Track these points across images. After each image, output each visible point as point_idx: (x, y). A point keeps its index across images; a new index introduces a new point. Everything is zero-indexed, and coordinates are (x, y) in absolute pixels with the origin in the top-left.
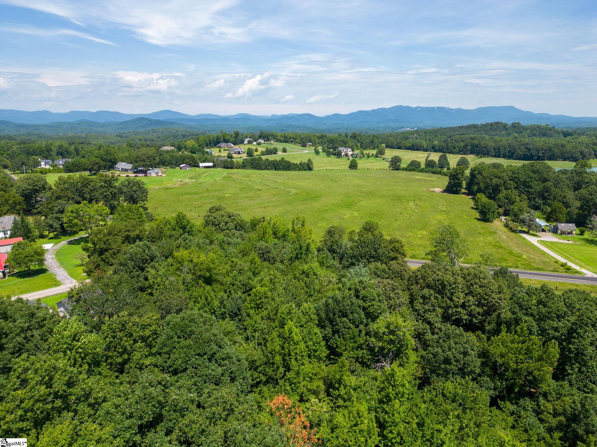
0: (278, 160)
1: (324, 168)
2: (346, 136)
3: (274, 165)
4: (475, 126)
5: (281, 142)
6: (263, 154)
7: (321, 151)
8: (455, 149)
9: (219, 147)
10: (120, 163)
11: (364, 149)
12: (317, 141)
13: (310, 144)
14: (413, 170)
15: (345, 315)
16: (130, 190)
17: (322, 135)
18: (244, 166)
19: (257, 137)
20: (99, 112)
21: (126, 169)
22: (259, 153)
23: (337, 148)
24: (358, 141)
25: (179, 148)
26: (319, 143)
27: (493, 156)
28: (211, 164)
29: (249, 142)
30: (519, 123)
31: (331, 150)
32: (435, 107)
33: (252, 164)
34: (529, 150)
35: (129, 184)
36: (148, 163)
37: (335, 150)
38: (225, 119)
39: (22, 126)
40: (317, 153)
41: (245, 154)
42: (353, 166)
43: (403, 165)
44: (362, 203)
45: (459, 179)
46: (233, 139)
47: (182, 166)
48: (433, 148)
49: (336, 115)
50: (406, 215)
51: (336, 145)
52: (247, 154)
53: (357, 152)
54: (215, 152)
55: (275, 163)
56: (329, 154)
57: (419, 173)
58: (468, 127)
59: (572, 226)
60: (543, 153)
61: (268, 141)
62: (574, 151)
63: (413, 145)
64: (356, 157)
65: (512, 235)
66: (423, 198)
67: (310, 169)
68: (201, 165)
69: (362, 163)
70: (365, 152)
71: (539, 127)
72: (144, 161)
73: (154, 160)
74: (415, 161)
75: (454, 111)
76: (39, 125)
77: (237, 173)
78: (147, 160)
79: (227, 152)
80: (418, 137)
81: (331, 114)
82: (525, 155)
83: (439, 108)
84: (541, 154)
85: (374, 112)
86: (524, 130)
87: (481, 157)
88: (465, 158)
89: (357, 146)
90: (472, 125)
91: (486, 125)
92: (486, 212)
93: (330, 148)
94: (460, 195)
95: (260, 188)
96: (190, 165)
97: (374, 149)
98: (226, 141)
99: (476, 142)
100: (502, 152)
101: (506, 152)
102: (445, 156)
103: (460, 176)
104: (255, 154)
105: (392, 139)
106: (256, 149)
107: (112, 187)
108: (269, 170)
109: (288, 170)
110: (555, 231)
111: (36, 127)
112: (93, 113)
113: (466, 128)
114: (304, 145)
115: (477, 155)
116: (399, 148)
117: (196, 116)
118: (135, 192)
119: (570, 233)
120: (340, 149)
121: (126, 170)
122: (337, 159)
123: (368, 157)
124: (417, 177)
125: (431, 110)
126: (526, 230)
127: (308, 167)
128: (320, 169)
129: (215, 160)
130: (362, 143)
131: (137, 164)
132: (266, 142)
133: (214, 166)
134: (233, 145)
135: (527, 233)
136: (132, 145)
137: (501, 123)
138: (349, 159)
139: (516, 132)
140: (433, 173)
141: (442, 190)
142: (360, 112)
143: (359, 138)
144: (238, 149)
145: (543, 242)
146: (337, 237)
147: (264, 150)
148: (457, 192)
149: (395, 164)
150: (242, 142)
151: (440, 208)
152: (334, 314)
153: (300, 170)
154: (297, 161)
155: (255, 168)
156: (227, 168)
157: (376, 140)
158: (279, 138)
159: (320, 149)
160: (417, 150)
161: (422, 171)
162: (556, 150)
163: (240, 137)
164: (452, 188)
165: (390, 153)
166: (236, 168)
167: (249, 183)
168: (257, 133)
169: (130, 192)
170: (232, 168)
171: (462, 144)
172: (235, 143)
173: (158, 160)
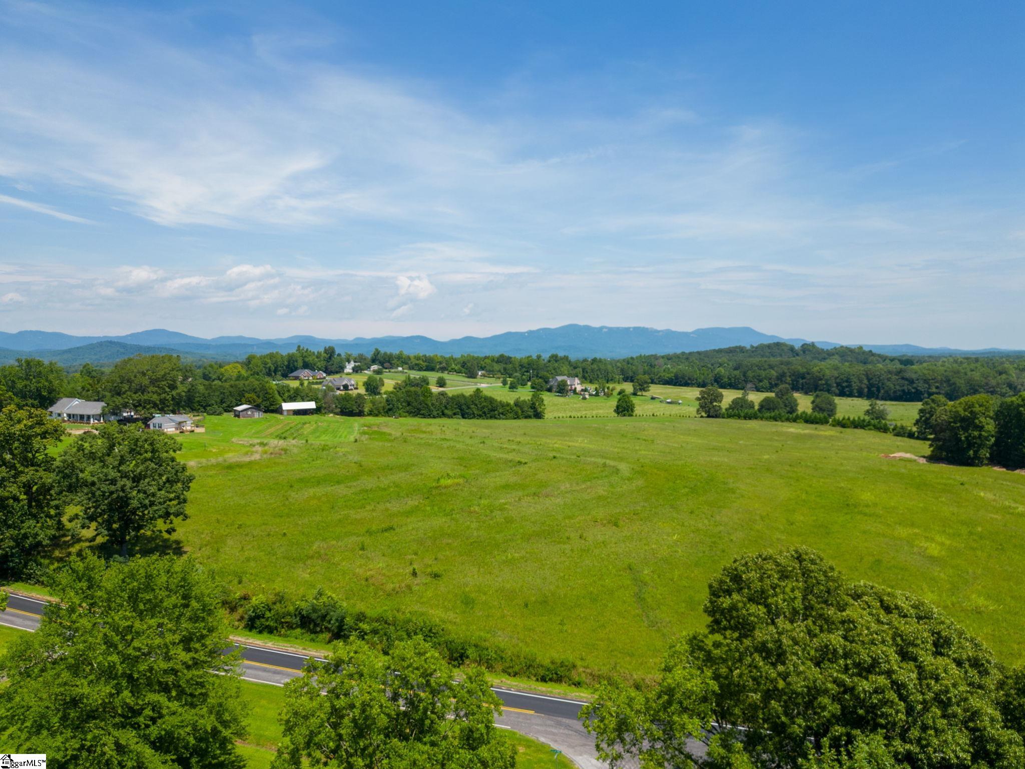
0: (467, 394)
3: (460, 407)
5: (424, 370)
8: (761, 381)
9: (296, 378)
10: (65, 400)
12: (496, 367)
13: (483, 372)
16: (113, 474)
18: (389, 410)
20: (21, 334)
21: (82, 417)
26: (500, 371)
28: (312, 405)
32: (630, 328)
33: (409, 404)
34: (911, 382)
35: (111, 447)
36: (155, 397)
38: (269, 344)
42: (626, 409)
46: (323, 364)
47: (240, 408)
55: (461, 401)
56: (539, 389)
58: (732, 351)
61: (392, 368)
63: (676, 377)
64: (597, 395)
67: (538, 415)
68: (286, 406)
72: (142, 390)
73: (173, 387)
74: (742, 399)
78: (151, 389)
82: (903, 391)
85: (533, 335)
91: (760, 348)
96: (258, 406)
98: (306, 367)
100: (855, 386)
101: (863, 386)
107: (32, 463)
108: (449, 417)
109: (491, 417)
112: (11, 336)
118: (137, 479)
121: (83, 419)
125: (625, 331)
127: (533, 410)
129: (320, 396)
131: (119, 400)
133: (317, 411)
134: (324, 375)
136: (94, 374)
137: (785, 345)
138: (584, 399)
144: (342, 380)
147: (397, 381)
149: (711, 404)
150: (340, 370)
153: (517, 417)
155: (417, 412)
156: (351, 414)
160: (686, 384)
163: (336, 359)
166: (371, 414)
168: (369, 355)
169: (113, 482)
170: (360, 414)
171: (774, 373)
172: (329, 372)
173: (182, 389)
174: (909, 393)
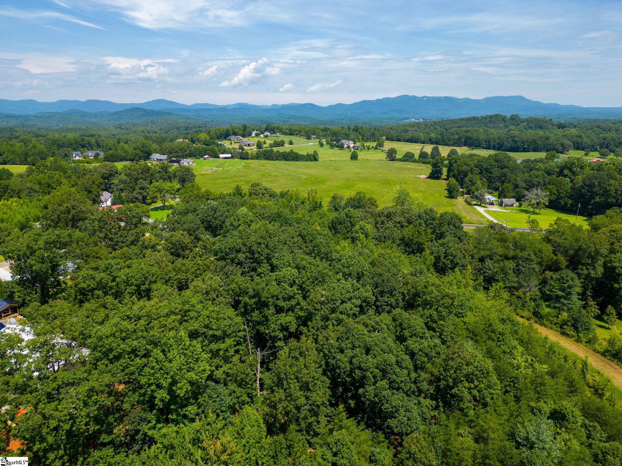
0: (287, 151)
1: (328, 159)
2: (349, 129)
3: (284, 156)
4: (475, 119)
5: (287, 134)
6: (271, 146)
7: (324, 143)
9: (230, 140)
10: (155, 154)
11: (366, 141)
12: (321, 134)
13: (315, 136)
14: (407, 161)
15: (341, 224)
16: (183, 174)
17: (326, 128)
18: (257, 157)
19: (263, 130)
20: (88, 102)
22: (267, 145)
23: (340, 140)
24: (360, 133)
25: (193, 141)
26: (323, 136)
27: (484, 148)
28: (229, 155)
29: (257, 135)
30: (517, 116)
31: (335, 142)
33: (263, 155)
34: (516, 142)
35: (182, 169)
36: (181, 154)
37: (338, 143)
38: (223, 109)
39: (11, 117)
40: (321, 145)
41: (255, 147)
42: (354, 157)
43: (398, 156)
44: (358, 186)
45: (439, 167)
46: (241, 132)
47: (205, 157)
48: (430, 140)
49: (339, 105)
50: (391, 194)
51: (339, 138)
52: (257, 146)
53: (358, 144)
54: (226, 144)
55: (285, 154)
56: (332, 146)
57: (412, 164)
58: (469, 119)
59: (513, 200)
60: (528, 145)
61: (274, 133)
62: (555, 143)
63: (411, 138)
64: (358, 149)
65: (468, 206)
66: (408, 182)
67: (316, 160)
68: (221, 156)
69: (361, 155)
70: (366, 144)
71: (536, 120)
72: (177, 152)
73: (186, 151)
74: (409, 152)
75: (461, 101)
76: (28, 116)
77: (253, 163)
79: (238, 144)
80: (418, 130)
81: (334, 103)
83: (446, 98)
84: (526, 146)
85: (379, 102)
86: (521, 122)
87: (473, 149)
88: (455, 150)
89: (359, 139)
90: (472, 117)
91: (485, 118)
92: (452, 191)
93: (333, 141)
94: (440, 181)
95: (277, 174)
96: (211, 156)
97: (375, 141)
98: (235, 134)
99: (469, 134)
100: (492, 144)
102: (437, 148)
103: (440, 164)
104: (264, 146)
105: (392, 132)
106: (265, 141)
107: (167, 172)
108: (280, 160)
110: (501, 204)
111: (26, 117)
112: (83, 102)
113: (466, 120)
114: (309, 138)
115: (470, 147)
116: (399, 140)
117: (192, 106)
119: (512, 205)
120: (343, 141)
121: (161, 160)
122: (340, 151)
123: (369, 149)
124: (409, 166)
125: (438, 100)
126: (479, 203)
127: (314, 158)
128: (325, 160)
129: (231, 152)
130: (363, 136)
131: (171, 155)
132: (273, 135)
133: (232, 157)
134: (242, 138)
135: (480, 205)
137: (501, 116)
138: (350, 151)
139: (513, 124)
140: (424, 163)
141: (426, 177)
142: (364, 102)
143: (361, 131)
144: (247, 141)
145: (488, 212)
146: (338, 200)
147: (272, 142)
148: (438, 178)
149: (391, 155)
150: (250, 135)
151: (420, 189)
152: (336, 224)
153: (307, 160)
154: (304, 153)
155: (267, 158)
156: (244, 159)
157: (377, 133)
158: (285, 131)
159: (324, 141)
160: (416, 142)
161: (415, 161)
162: (540, 142)
163: (248, 130)
164: (434, 174)
165: (388, 145)
166: (251, 159)
167: (267, 171)
168: (263, 126)
169: (183, 176)
170: (247, 159)
171: (457, 137)
172: (243, 136)
173: (188, 152)
174: (514, 148)
